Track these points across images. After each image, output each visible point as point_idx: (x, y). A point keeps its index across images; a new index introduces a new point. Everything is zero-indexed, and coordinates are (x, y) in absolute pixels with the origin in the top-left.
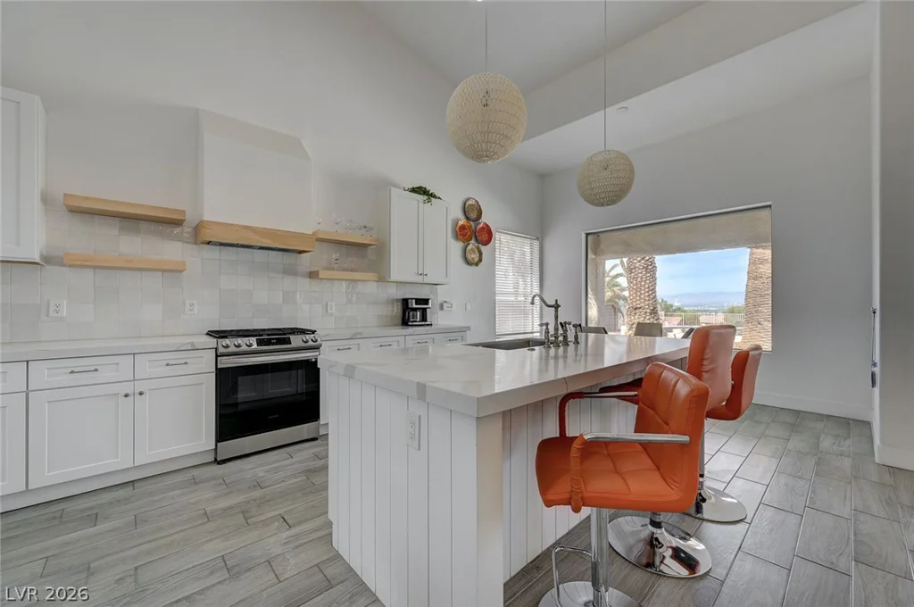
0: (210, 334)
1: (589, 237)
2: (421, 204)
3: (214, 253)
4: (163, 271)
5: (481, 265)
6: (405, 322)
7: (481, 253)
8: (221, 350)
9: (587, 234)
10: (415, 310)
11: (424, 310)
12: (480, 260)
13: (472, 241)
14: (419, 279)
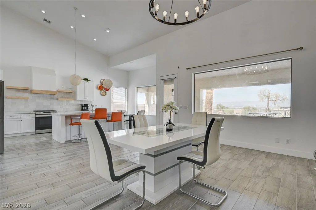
0: (34, 111)
1: (138, 89)
2: (85, 83)
3: (35, 95)
4: (24, 99)
5: (106, 96)
6: (82, 110)
7: (106, 93)
8: (36, 114)
9: (137, 88)
10: (85, 107)
11: (88, 107)
12: (106, 94)
13: (103, 90)
14: (85, 100)
